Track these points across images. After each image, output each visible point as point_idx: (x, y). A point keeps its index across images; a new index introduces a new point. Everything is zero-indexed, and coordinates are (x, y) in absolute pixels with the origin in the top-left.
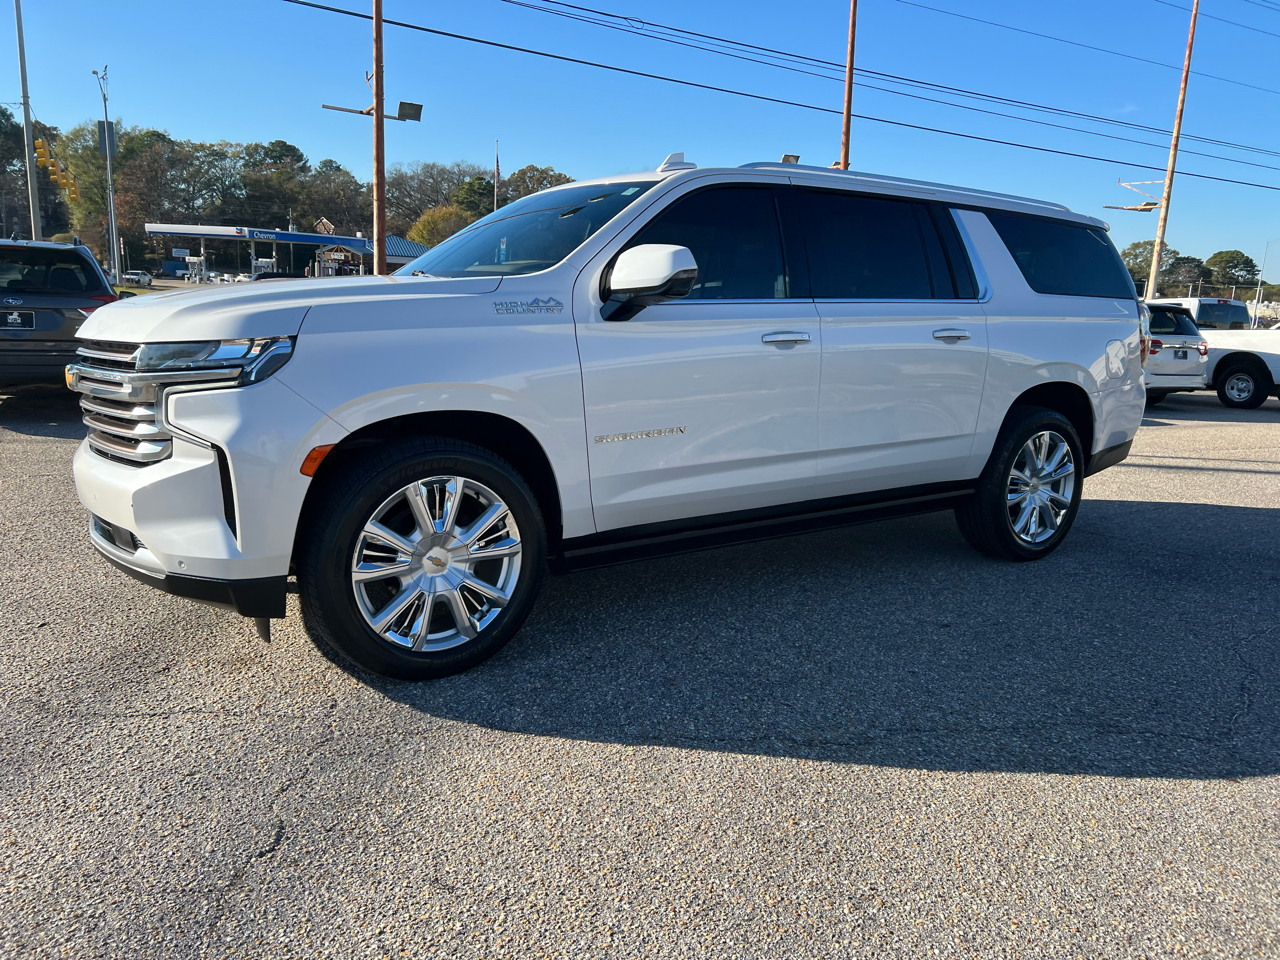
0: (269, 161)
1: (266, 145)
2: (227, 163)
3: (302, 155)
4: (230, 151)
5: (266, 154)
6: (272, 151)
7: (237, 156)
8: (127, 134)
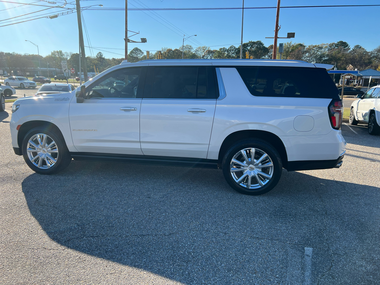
0: (336, 48)
1: (336, 43)
2: (323, 50)
3: (348, 45)
4: (324, 46)
5: (336, 46)
6: (338, 45)
7: (326, 47)
8: (293, 45)
